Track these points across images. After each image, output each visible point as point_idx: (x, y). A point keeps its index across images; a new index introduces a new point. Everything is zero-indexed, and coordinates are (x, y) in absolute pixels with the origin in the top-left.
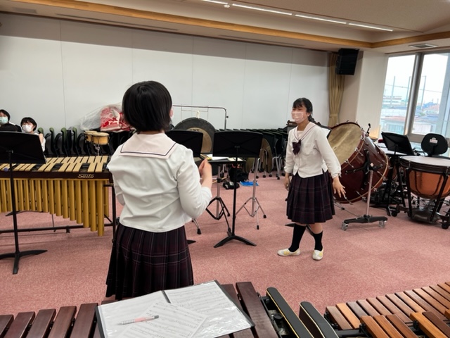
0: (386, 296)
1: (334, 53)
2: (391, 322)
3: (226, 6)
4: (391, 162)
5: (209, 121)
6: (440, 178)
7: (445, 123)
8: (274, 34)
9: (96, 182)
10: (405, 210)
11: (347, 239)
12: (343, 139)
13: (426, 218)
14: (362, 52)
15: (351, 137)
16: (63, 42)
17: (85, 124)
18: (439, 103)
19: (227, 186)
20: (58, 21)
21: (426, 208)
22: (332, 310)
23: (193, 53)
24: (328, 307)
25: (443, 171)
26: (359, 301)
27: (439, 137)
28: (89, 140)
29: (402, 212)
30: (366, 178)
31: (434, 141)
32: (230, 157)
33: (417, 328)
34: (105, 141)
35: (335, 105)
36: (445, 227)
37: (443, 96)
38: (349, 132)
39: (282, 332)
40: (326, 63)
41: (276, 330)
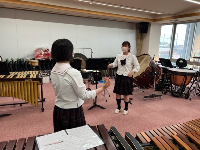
0: (161, 128)
1: (138, 24)
2: (163, 139)
3: (90, 3)
4: (163, 71)
5: (84, 54)
6: (184, 78)
7: (186, 54)
8: (112, 16)
9: (33, 83)
10: (169, 91)
11: (145, 105)
12: (143, 61)
13: (178, 95)
14: (150, 23)
15: (146, 60)
16: (17, 20)
17: (28, 56)
18: (184, 45)
19: (93, 83)
20: (14, 10)
21: (179, 90)
22: (139, 135)
23: (76, 24)
24: (137, 134)
25: (185, 75)
26: (150, 131)
27: (183, 60)
28: (30, 64)
29: (168, 92)
30: (153, 78)
31: (181, 62)
32: (94, 70)
33: (175, 142)
34: (37, 64)
35: (139, 47)
36: (187, 98)
37: (185, 42)
38: (145, 58)
39: (118, 146)
40: (135, 28)
41: (115, 145)
